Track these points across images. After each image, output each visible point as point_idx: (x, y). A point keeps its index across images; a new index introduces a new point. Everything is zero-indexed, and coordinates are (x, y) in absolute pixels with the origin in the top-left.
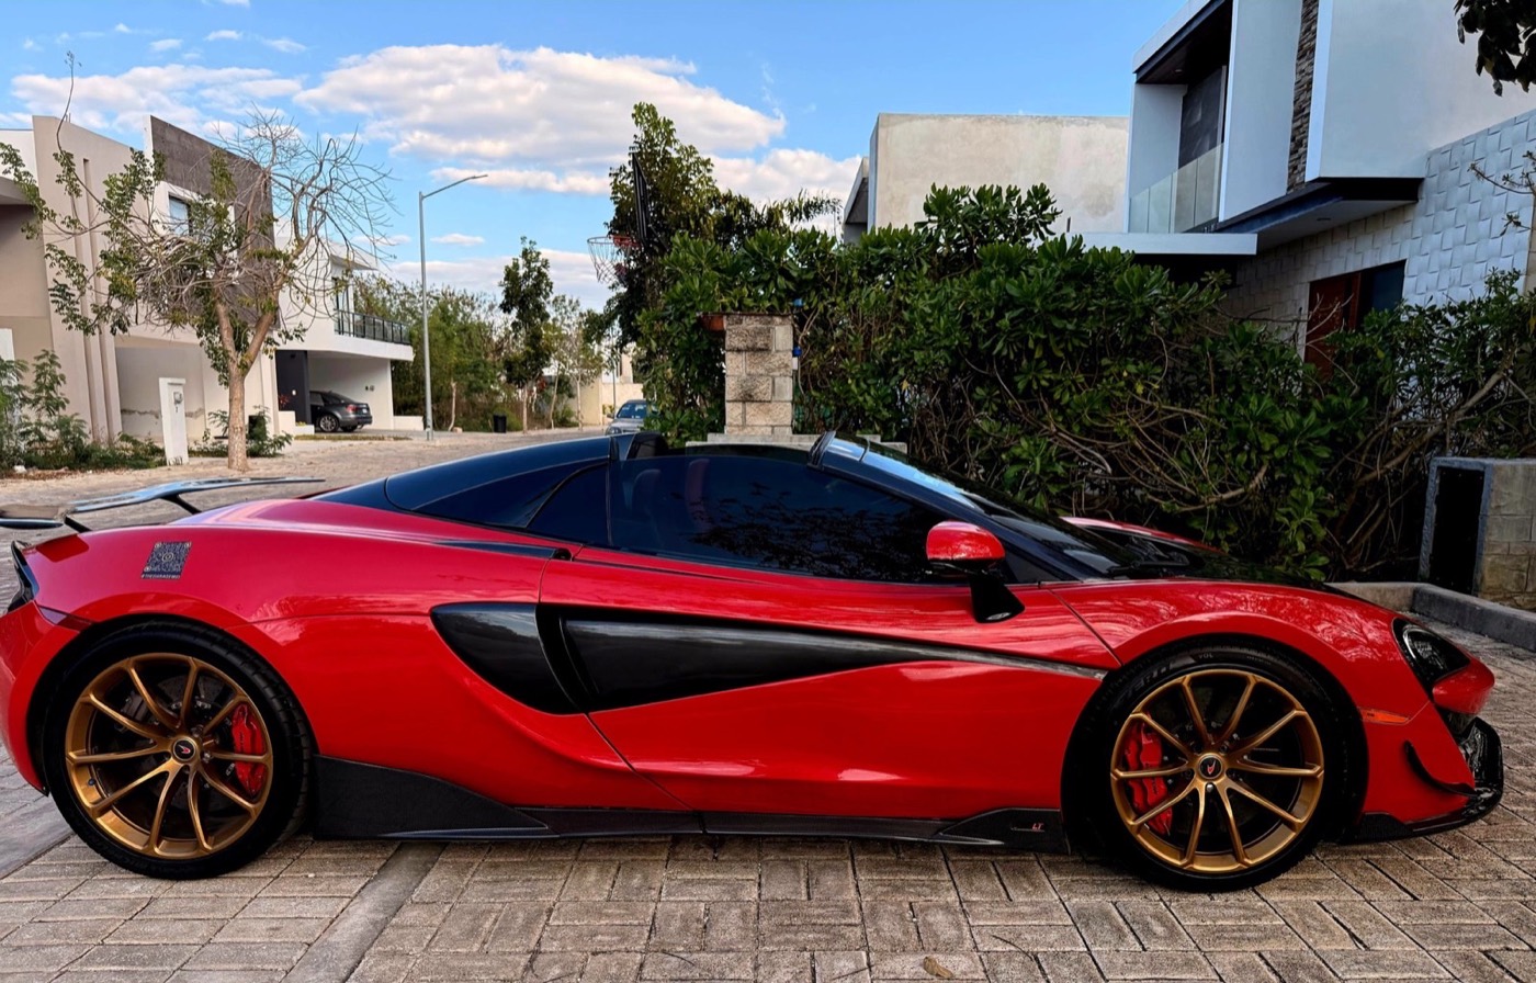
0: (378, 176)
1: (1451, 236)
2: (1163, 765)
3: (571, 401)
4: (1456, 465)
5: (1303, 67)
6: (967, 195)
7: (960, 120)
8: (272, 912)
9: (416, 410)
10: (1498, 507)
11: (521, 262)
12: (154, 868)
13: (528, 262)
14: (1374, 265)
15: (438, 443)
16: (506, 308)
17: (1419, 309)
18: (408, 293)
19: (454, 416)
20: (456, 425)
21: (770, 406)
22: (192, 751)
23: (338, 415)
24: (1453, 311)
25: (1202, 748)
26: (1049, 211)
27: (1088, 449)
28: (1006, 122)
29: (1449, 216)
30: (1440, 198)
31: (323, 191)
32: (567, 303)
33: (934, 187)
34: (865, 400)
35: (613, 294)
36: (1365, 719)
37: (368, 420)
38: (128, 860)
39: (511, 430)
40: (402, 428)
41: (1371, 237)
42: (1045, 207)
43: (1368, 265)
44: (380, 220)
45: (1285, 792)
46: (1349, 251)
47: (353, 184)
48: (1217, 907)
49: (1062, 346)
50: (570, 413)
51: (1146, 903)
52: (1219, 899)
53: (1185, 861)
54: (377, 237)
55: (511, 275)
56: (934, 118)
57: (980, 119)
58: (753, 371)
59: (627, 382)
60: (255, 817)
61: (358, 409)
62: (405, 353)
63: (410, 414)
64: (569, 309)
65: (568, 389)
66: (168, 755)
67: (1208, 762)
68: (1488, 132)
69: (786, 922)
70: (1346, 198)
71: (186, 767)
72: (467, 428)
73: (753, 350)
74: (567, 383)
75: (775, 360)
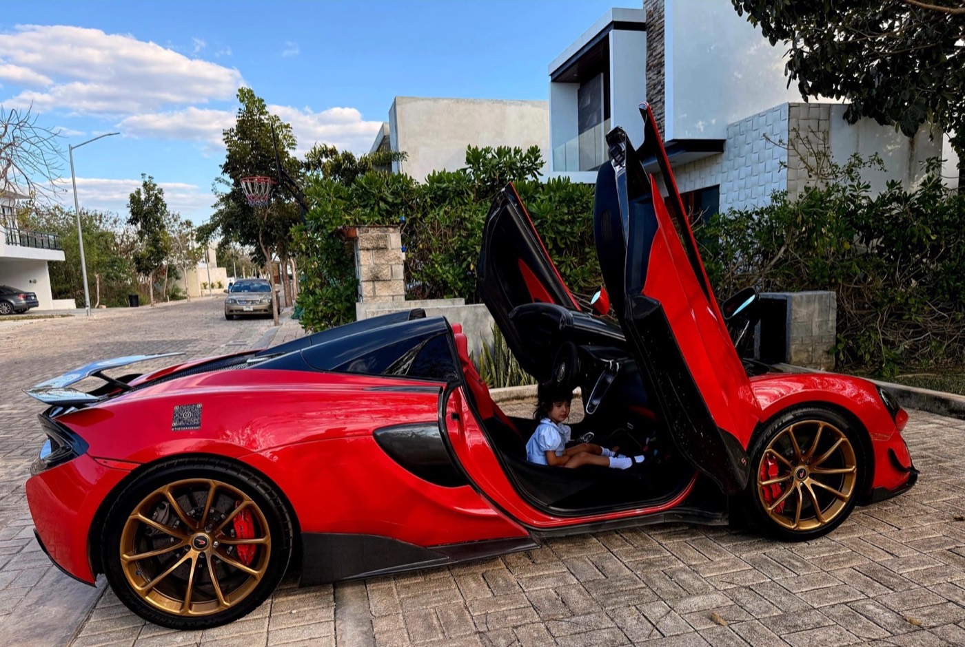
0: (50, 135)
1: (744, 171)
2: (779, 476)
3: (178, 281)
4: (770, 297)
5: (650, 76)
6: (490, 152)
7: (446, 101)
8: (291, 638)
9: (69, 295)
10: (796, 318)
11: (142, 190)
12: (189, 624)
13: (148, 192)
14: (701, 187)
15: (95, 317)
16: (132, 221)
17: (740, 213)
18: (52, 214)
19: (98, 297)
20: (100, 304)
21: (390, 283)
22: (206, 542)
23: (12, 301)
24: (757, 213)
25: (796, 464)
26: (538, 162)
27: (583, 300)
28: (474, 103)
29: (742, 160)
30: (735, 151)
31: (8, 146)
32: (170, 217)
33: (469, 147)
34: (447, 277)
35: (215, 211)
36: (873, 439)
37: (35, 304)
38: (170, 621)
39: (142, 305)
40: (59, 308)
41: (698, 172)
42: (536, 159)
43: (698, 187)
44: (55, 166)
45: (836, 481)
46: (686, 179)
47: (32, 140)
48: (812, 547)
49: (563, 241)
50: (178, 290)
51: (779, 551)
52: (813, 543)
53: (795, 525)
54: (53, 177)
55: (135, 200)
56: (430, 100)
57: (458, 101)
58: (378, 262)
59: (213, 267)
60: (259, 579)
61: (27, 296)
62: (59, 256)
63: (65, 298)
64: (172, 220)
65: (175, 274)
66: (189, 548)
67: (800, 471)
68: (759, 115)
69: (606, 592)
70: (687, 151)
71: (203, 554)
72: (110, 305)
73: (377, 249)
74: (174, 270)
75: (391, 254)
